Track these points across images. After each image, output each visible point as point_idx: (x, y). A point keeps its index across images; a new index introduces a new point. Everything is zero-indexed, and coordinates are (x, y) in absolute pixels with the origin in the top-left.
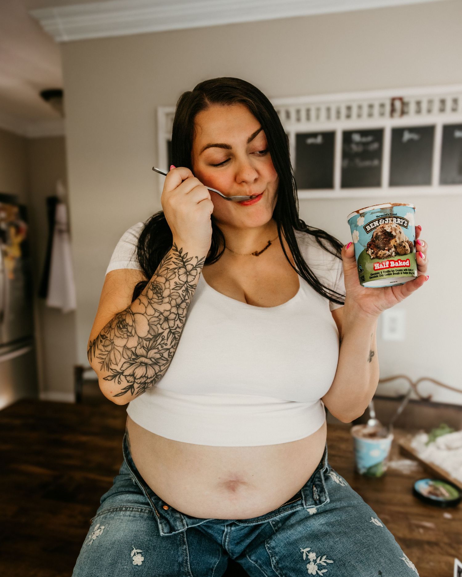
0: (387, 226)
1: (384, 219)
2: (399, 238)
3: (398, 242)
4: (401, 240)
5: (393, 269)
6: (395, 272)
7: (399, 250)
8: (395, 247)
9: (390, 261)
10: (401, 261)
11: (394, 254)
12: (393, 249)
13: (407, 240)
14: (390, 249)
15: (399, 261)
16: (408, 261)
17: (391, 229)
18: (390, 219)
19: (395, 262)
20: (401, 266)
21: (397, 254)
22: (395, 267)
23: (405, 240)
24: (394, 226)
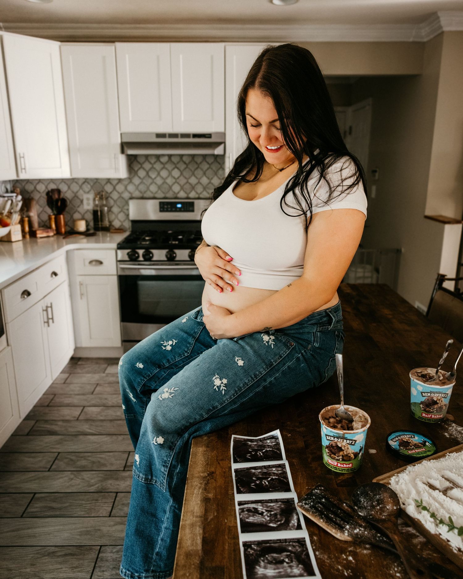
0: (339, 443)
1: (338, 438)
2: (346, 452)
3: (345, 453)
4: (348, 452)
5: (339, 468)
6: (340, 470)
7: (345, 458)
8: (342, 456)
9: (338, 463)
10: (345, 464)
11: (341, 460)
12: (341, 457)
13: (352, 452)
14: (339, 456)
15: (344, 464)
16: (351, 464)
17: (342, 445)
18: (342, 440)
19: (341, 464)
20: (345, 467)
21: (343, 460)
22: (341, 467)
23: (350, 452)
24: (344, 444)
